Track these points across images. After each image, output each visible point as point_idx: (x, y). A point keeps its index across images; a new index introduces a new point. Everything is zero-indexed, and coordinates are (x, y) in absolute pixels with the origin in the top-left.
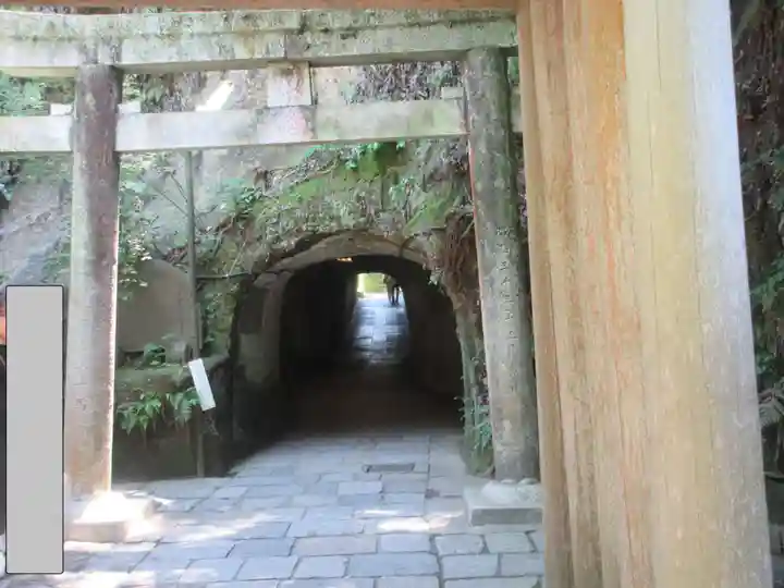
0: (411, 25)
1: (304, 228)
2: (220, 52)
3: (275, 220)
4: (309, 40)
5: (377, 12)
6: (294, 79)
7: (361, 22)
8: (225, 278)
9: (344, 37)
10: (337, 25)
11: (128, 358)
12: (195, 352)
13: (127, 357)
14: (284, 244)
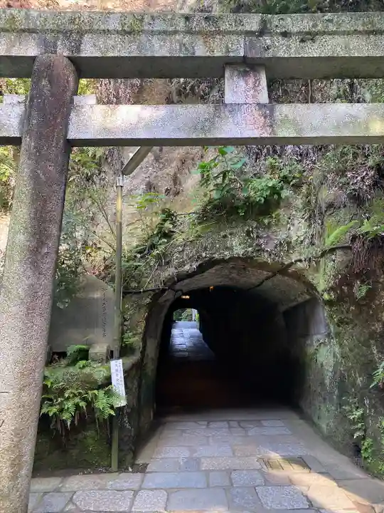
0: (368, 33)
1: (204, 255)
2: (181, 49)
3: (181, 249)
4: (268, 42)
5: (335, 20)
6: (251, 81)
7: (320, 27)
8: (140, 292)
9: (302, 41)
10: (295, 30)
11: (56, 357)
12: (116, 354)
13: (54, 356)
14: (187, 267)
